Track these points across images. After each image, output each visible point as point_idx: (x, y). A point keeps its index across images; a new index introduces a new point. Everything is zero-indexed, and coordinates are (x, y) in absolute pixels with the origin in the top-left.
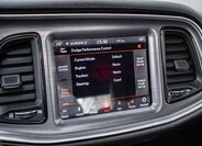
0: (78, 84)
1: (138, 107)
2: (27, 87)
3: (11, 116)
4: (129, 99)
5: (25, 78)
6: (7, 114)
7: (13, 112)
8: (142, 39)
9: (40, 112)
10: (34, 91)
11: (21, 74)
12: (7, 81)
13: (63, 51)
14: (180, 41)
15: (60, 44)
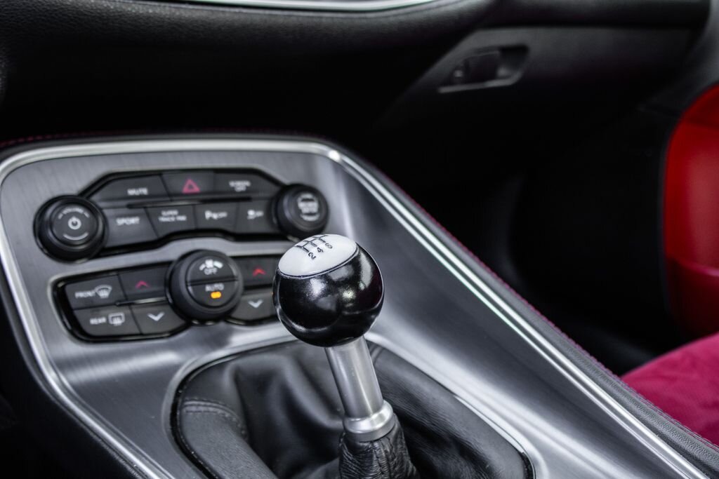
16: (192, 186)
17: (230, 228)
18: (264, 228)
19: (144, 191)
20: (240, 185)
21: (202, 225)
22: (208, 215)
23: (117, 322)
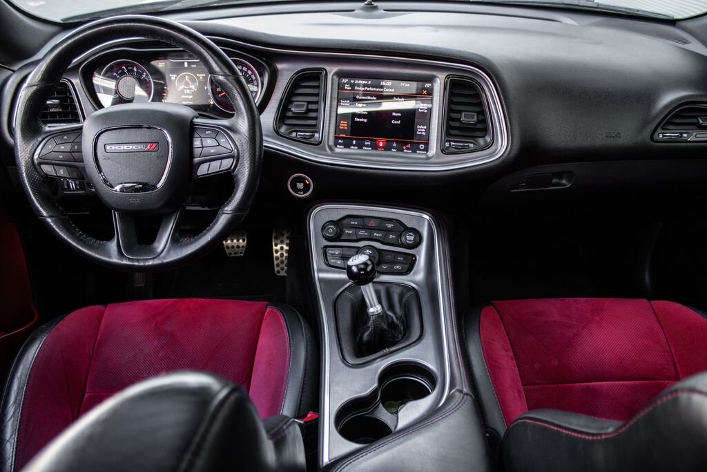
0: (356, 119)
1: (414, 151)
2: (312, 114)
3: (294, 134)
4: (406, 143)
5: (312, 107)
6: (291, 132)
7: (297, 131)
8: (428, 85)
9: (317, 135)
10: (316, 118)
11: (309, 103)
12: (297, 106)
13: (348, 87)
14: (472, 92)
15: (345, 81)
16: (372, 223)
17: (382, 240)
18: (394, 242)
19: (356, 223)
20: (390, 226)
21: (372, 237)
22: (375, 234)
23: (339, 262)
